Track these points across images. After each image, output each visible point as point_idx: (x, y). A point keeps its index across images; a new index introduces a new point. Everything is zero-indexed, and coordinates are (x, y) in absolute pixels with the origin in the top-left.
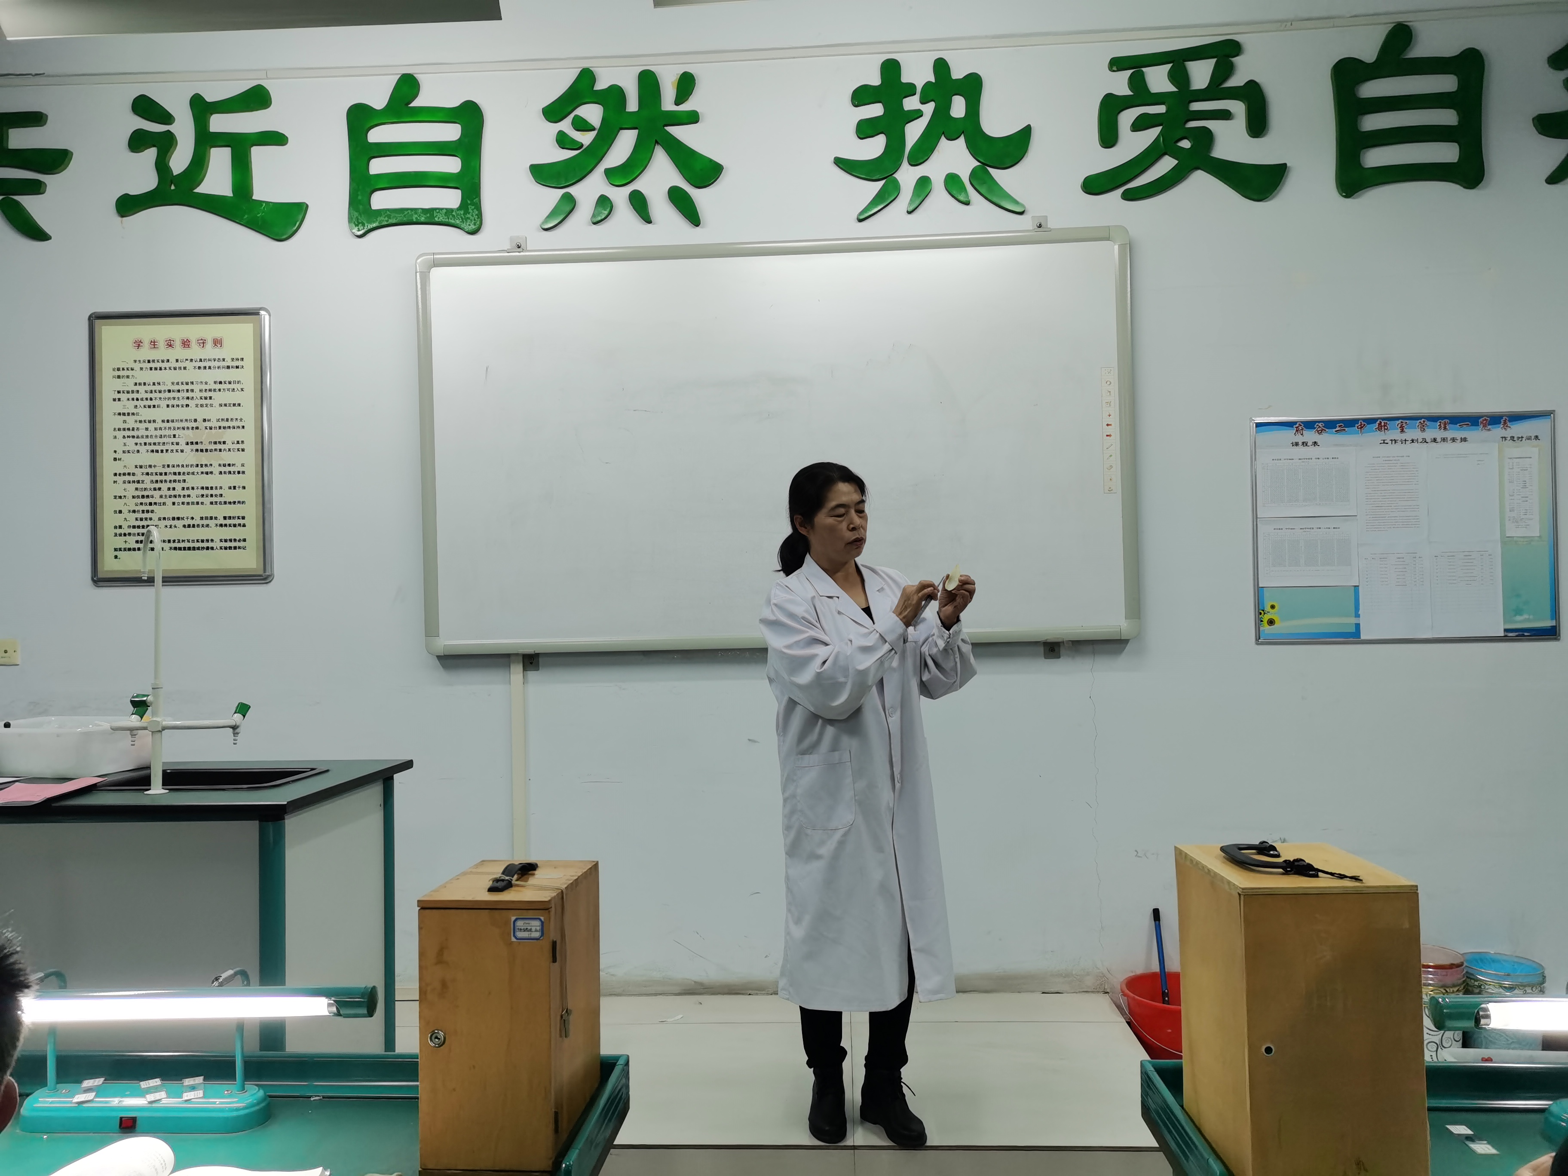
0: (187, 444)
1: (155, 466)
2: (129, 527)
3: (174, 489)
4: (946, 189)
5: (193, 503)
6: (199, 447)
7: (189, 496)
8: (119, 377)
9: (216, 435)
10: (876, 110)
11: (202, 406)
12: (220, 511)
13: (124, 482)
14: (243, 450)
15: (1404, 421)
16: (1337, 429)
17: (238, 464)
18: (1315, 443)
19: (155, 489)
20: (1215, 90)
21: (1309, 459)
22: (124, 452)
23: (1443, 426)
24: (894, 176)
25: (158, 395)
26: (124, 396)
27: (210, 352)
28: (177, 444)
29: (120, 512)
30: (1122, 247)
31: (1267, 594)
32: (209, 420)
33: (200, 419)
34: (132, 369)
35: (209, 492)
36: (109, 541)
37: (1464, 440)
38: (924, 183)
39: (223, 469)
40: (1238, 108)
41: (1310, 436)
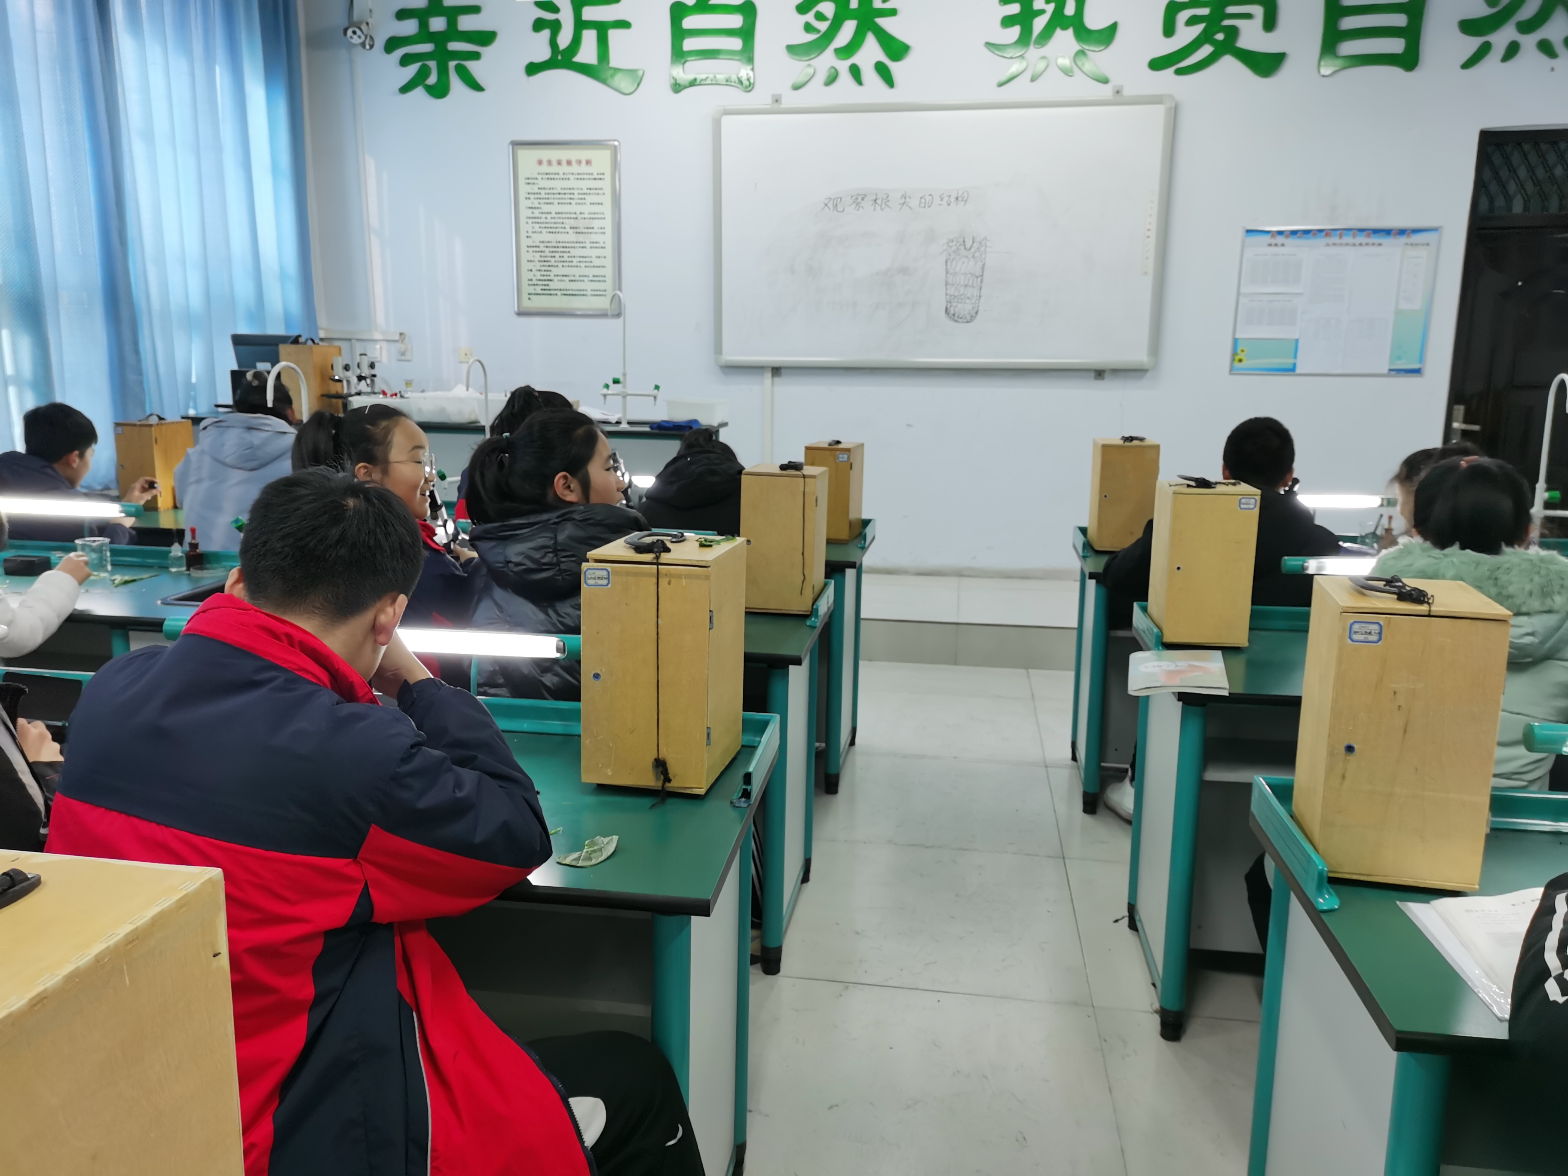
0: (571, 228)
1: (551, 242)
2: (537, 280)
3: (563, 257)
5: (574, 266)
6: (578, 230)
7: (572, 262)
8: (529, 184)
9: (587, 223)
10: (1014, 8)
11: (579, 204)
12: (591, 272)
13: (533, 252)
14: (604, 233)
15: (1342, 232)
16: (1298, 236)
17: (602, 242)
18: (1283, 245)
19: (552, 257)
21: (1277, 254)
22: (533, 232)
23: (1367, 235)
24: (1023, 55)
25: (553, 196)
26: (532, 196)
27: (584, 168)
28: (565, 228)
29: (531, 270)
30: (1169, 109)
31: (1239, 343)
32: (584, 213)
33: (578, 212)
34: (537, 179)
35: (584, 259)
36: (526, 289)
37: (1380, 245)
38: (1043, 61)
39: (592, 245)
40: (1258, 11)
41: (1280, 239)
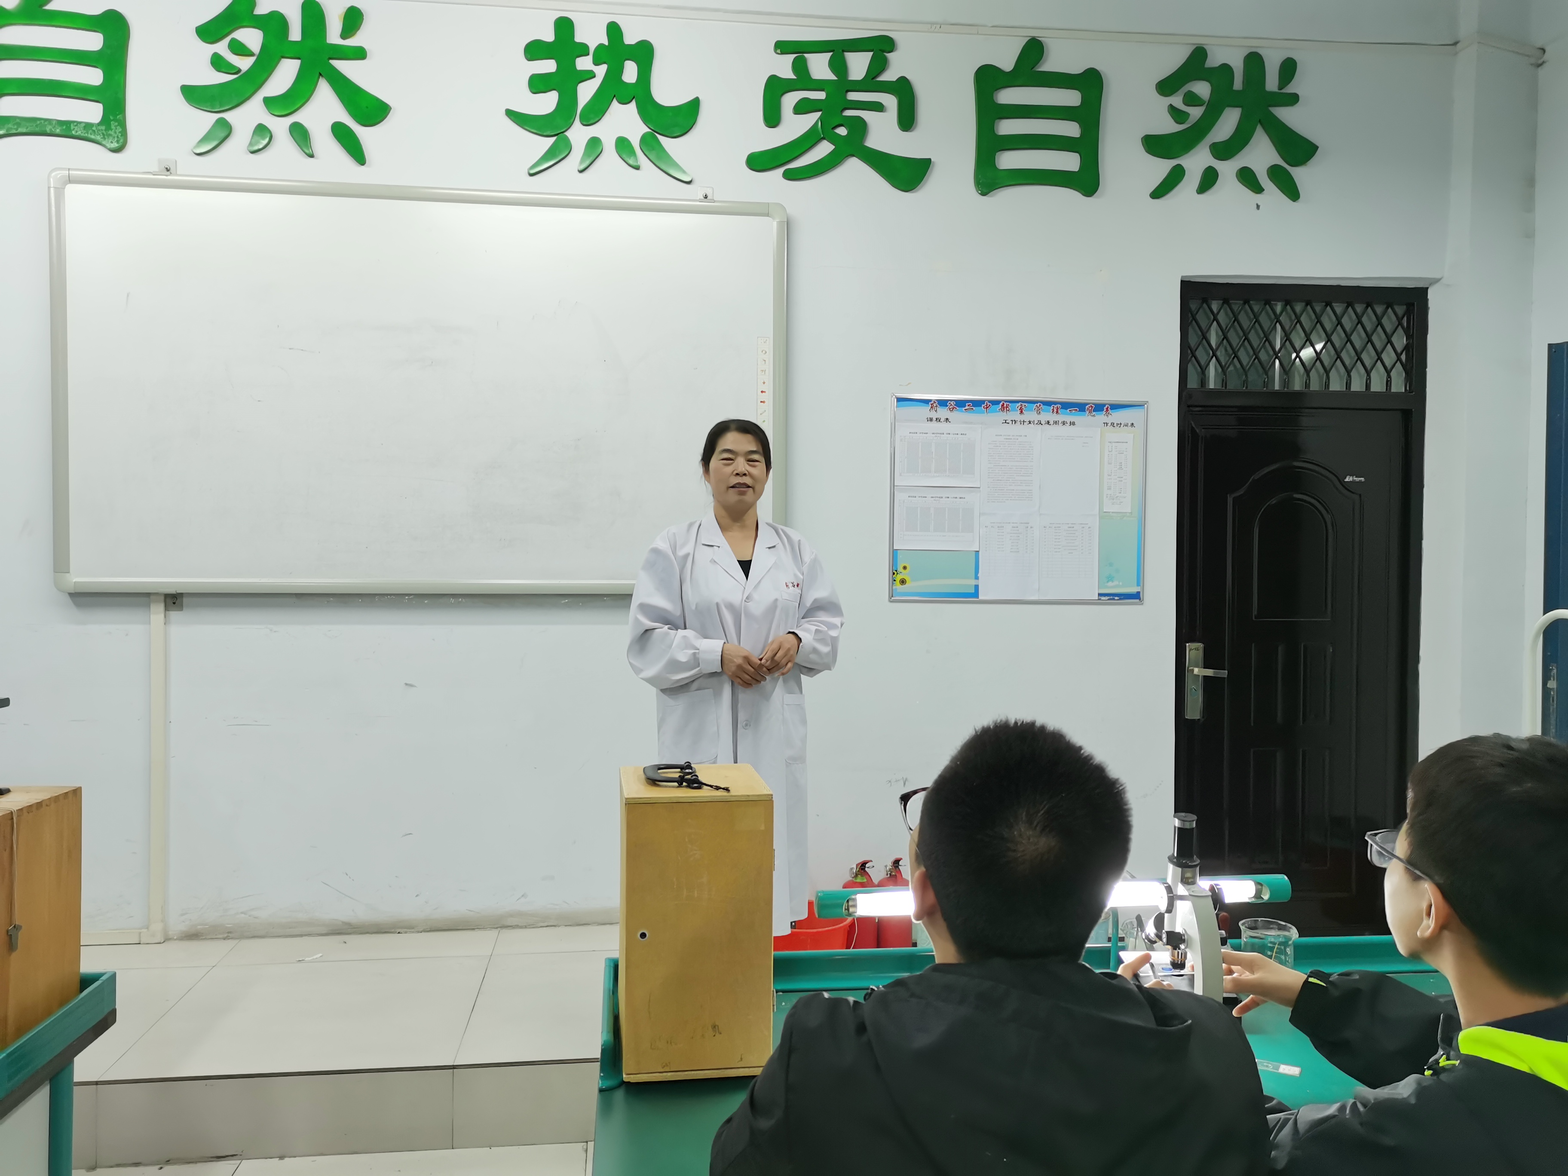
4: (617, 152)
10: (548, 66)
15: (1023, 404)
16: (965, 408)
18: (946, 420)
20: (871, 82)
21: (941, 434)
23: (1055, 410)
24: (565, 133)
30: (780, 223)
31: (900, 556)
37: (1072, 423)
38: (594, 144)
40: (890, 101)
41: (943, 412)
